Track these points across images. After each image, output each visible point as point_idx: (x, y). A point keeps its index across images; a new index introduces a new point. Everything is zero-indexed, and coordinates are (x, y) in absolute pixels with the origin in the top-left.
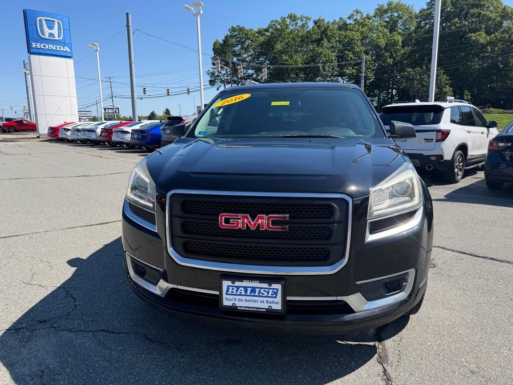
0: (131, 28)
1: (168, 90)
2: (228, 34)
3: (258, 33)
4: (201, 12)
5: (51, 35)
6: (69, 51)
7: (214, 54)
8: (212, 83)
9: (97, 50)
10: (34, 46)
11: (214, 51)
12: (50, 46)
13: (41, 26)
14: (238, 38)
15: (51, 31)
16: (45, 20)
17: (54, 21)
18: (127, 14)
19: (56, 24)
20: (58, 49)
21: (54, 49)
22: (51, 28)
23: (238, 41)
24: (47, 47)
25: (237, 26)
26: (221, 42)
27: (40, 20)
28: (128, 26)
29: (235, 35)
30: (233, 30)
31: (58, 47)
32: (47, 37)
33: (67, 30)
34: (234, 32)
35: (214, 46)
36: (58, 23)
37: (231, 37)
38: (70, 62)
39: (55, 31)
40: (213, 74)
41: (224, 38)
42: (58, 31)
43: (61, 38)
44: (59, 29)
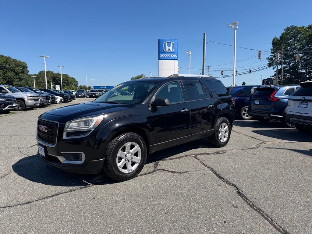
0: (205, 41)
1: (237, 71)
2: (284, 33)
3: (308, 28)
4: (237, 27)
5: (169, 49)
6: (176, 56)
7: (273, 46)
8: (270, 65)
9: (190, 55)
10: (161, 56)
11: (272, 45)
12: (168, 55)
13: (165, 46)
14: (292, 34)
15: (169, 48)
16: (167, 43)
17: (171, 43)
18: (204, 34)
19: (172, 43)
20: (171, 56)
21: (170, 56)
22: (169, 46)
23: (292, 36)
24: (167, 56)
25: (291, 27)
26: (279, 37)
27: (165, 43)
28: (204, 40)
29: (290, 32)
30: (288, 29)
31: (171, 55)
32: (167, 51)
33: (176, 46)
34: (289, 31)
35: (273, 41)
36: (173, 43)
37: (287, 34)
38: (176, 61)
39: (171, 48)
40: (271, 59)
41: (281, 36)
42: (172, 47)
43: (173, 51)
44: (173, 46)
